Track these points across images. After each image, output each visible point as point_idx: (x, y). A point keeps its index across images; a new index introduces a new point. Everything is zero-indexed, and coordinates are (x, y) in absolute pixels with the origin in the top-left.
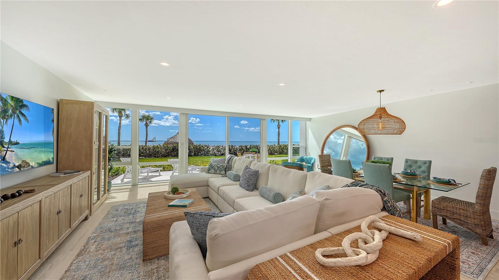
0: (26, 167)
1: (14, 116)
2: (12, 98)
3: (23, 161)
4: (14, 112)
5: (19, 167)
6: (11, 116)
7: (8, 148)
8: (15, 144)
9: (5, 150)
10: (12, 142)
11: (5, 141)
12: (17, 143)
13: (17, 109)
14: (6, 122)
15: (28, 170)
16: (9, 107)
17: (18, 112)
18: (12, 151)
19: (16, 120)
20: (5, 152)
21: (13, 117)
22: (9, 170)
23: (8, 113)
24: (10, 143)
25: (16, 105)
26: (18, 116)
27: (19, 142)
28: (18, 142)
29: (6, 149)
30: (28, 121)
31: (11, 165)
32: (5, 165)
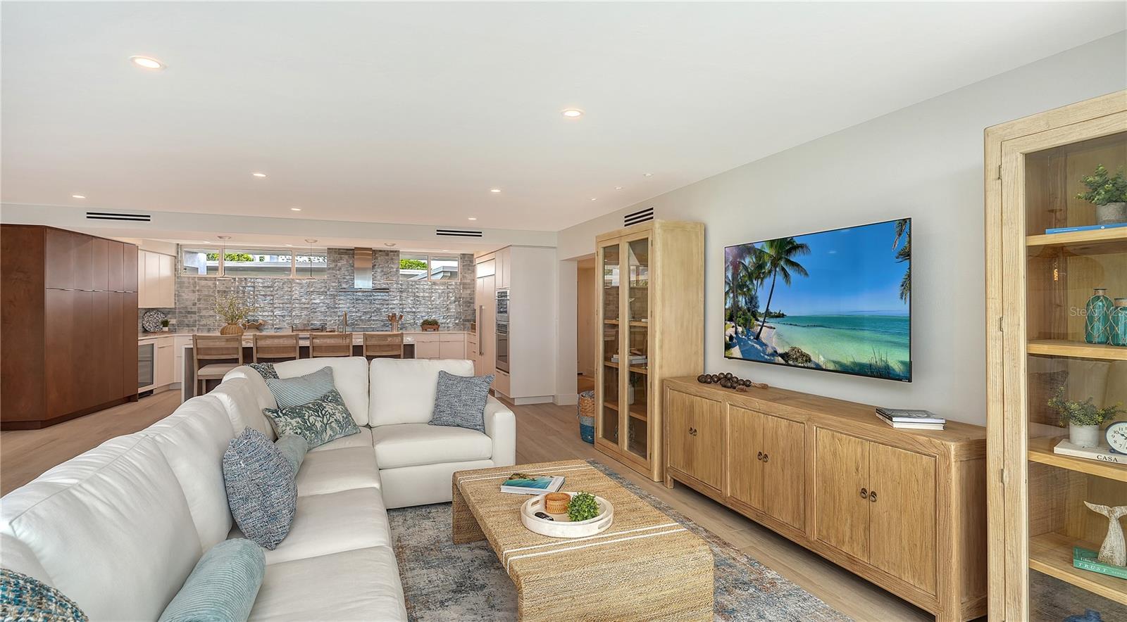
0: (800, 360)
1: (776, 271)
2: (772, 242)
3: (793, 349)
4: (775, 264)
5: (785, 356)
6: (770, 272)
7: (764, 322)
8: (777, 317)
9: (759, 325)
10: (771, 313)
11: (759, 311)
12: (781, 316)
13: (780, 259)
14: (761, 283)
15: (804, 367)
16: (766, 258)
17: (782, 263)
18: (771, 328)
19: (780, 278)
20: (760, 327)
21: (773, 273)
22: (766, 356)
23: (764, 268)
24: (768, 314)
25: (778, 252)
26: (783, 269)
27: (785, 314)
28: (783, 314)
29: (761, 324)
30: (806, 274)
31: (769, 350)
32: (759, 347)
